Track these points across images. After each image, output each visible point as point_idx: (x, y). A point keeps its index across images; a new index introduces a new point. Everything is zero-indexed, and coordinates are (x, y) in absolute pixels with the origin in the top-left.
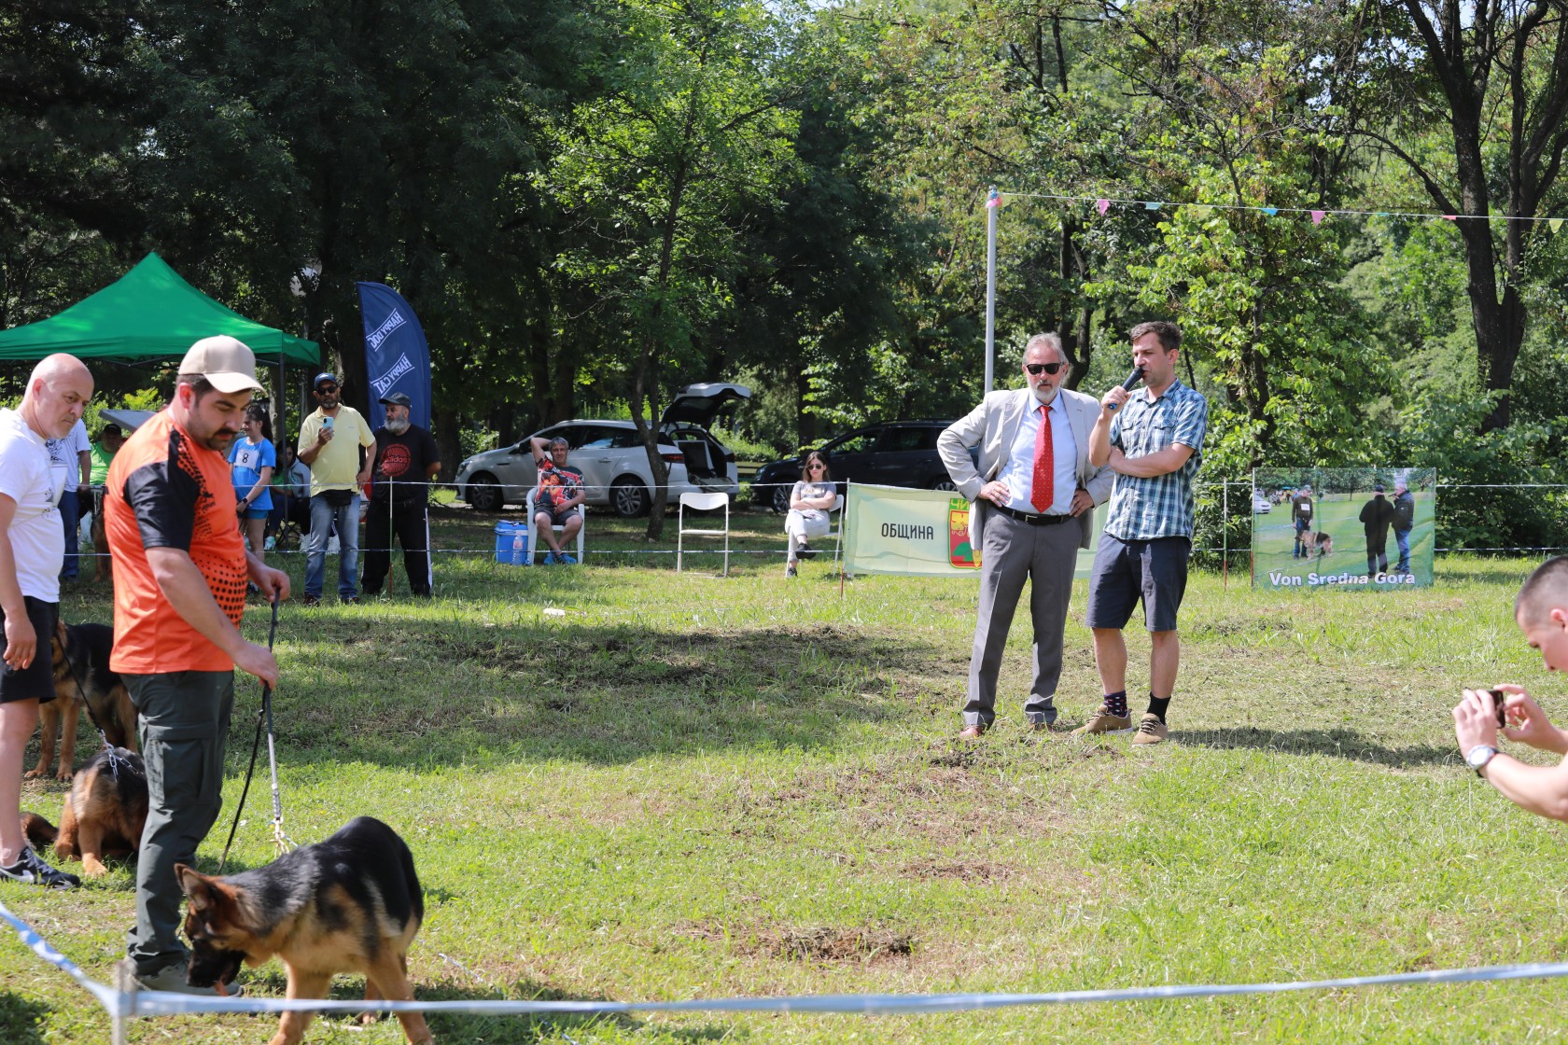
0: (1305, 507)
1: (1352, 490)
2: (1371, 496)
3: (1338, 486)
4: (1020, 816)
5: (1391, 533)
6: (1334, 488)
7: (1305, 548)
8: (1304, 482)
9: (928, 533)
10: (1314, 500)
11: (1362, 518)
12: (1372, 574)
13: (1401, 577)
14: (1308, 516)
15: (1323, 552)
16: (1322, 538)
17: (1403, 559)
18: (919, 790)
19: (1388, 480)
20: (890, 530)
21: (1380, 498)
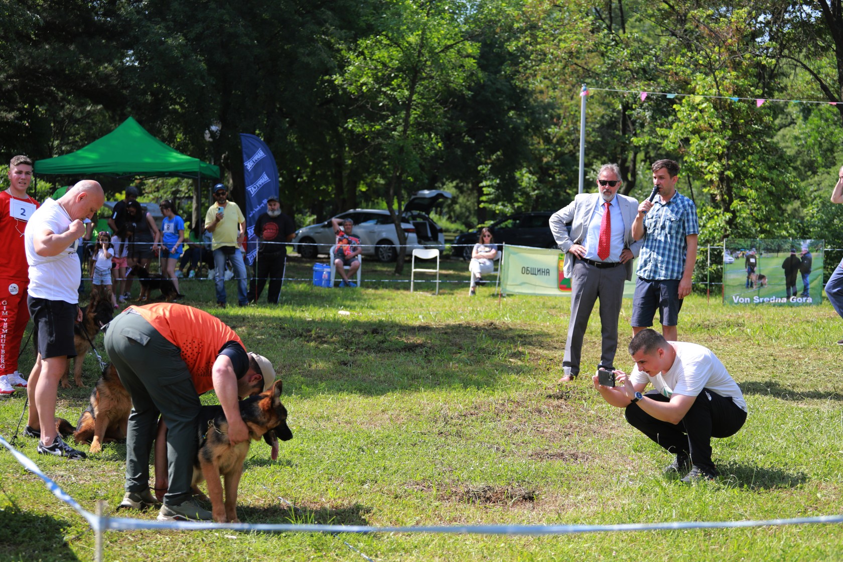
0: (752, 260)
1: (778, 251)
2: (789, 255)
3: (771, 249)
4: (595, 426)
5: (799, 275)
6: (768, 250)
7: (752, 283)
8: (752, 247)
9: (547, 272)
10: (757, 257)
11: (784, 266)
12: (788, 297)
13: (804, 299)
14: (754, 265)
15: (762, 285)
16: (761, 277)
17: (806, 289)
18: (540, 412)
19: (798, 246)
20: (526, 271)
21: (793, 256)
